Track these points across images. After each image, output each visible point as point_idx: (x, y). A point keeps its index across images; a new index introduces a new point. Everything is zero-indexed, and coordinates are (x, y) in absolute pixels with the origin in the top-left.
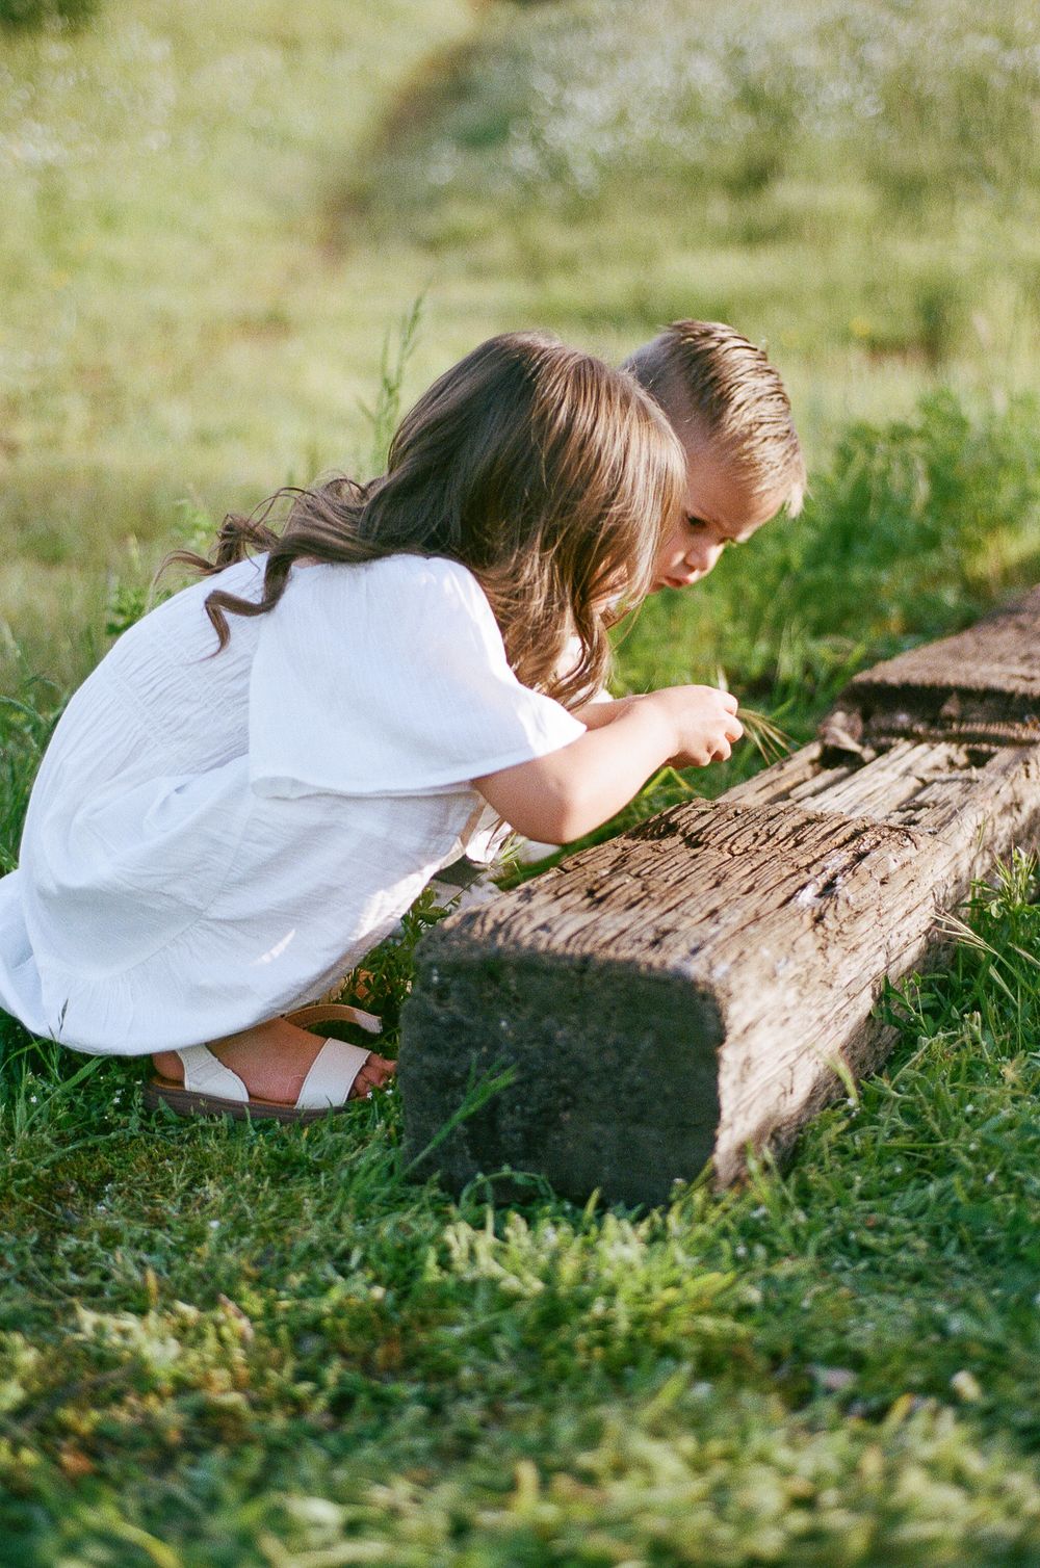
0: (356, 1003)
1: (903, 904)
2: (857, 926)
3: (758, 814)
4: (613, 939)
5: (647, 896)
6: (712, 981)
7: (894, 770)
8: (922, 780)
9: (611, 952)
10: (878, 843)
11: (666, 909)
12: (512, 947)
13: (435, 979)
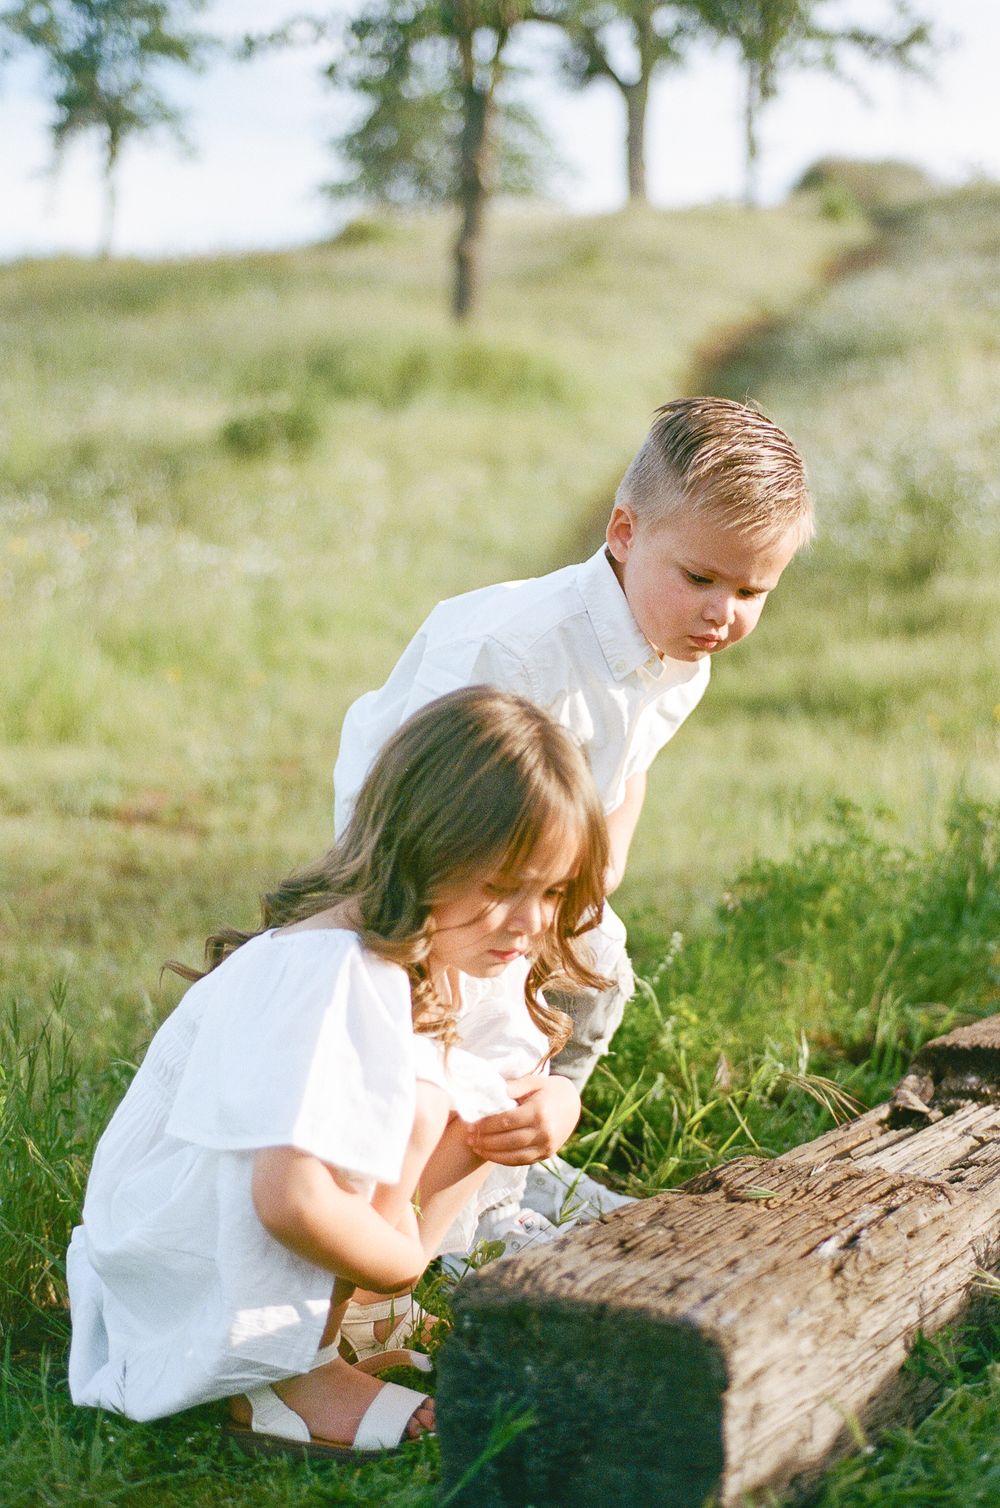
0: (419, 1349)
1: (936, 1257)
2: (879, 1277)
3: (801, 1170)
4: (631, 1287)
5: (674, 1247)
6: (717, 1328)
7: (954, 1130)
8: (980, 1139)
9: (626, 1300)
10: (910, 1198)
11: (689, 1258)
12: (536, 1293)
13: (467, 1324)
